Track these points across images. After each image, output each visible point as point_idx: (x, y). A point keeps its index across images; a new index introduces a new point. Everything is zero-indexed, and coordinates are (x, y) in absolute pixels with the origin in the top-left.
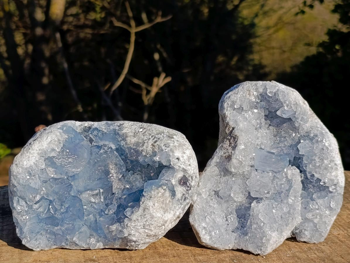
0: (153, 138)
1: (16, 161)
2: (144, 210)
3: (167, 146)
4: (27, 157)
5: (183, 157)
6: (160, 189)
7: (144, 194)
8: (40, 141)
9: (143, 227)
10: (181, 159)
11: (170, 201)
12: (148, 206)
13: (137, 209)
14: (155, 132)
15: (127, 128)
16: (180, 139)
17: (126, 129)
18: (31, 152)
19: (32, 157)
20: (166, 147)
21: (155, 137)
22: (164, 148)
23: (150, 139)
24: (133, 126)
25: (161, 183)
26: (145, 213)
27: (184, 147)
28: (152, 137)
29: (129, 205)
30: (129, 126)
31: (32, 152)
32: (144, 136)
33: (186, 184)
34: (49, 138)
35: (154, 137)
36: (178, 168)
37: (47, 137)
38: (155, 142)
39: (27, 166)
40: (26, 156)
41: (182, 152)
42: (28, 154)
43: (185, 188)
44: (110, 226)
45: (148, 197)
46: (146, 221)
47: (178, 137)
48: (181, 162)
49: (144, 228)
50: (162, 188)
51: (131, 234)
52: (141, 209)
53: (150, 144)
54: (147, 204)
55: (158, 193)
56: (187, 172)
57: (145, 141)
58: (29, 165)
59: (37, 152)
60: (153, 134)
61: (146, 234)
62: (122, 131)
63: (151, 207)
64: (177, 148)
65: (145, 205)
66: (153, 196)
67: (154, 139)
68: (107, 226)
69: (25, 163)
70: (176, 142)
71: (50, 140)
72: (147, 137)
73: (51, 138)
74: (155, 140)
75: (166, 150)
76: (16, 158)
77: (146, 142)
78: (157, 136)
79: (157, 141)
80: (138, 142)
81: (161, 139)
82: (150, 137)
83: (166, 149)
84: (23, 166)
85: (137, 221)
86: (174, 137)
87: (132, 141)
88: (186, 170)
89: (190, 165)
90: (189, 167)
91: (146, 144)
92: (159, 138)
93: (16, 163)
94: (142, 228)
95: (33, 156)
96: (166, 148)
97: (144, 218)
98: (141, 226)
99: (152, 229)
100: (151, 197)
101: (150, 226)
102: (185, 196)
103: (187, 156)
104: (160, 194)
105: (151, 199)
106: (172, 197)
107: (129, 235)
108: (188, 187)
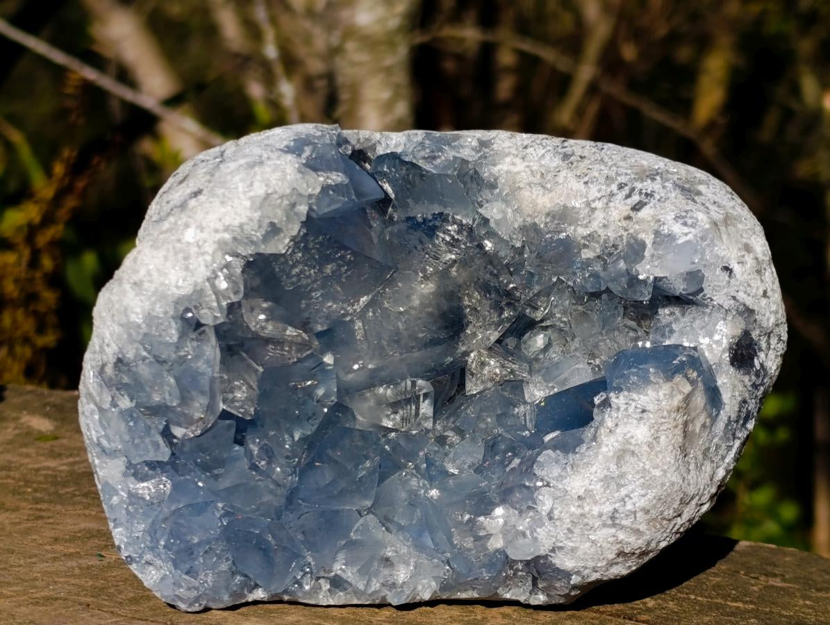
0: (626, 190)
3: (687, 221)
5: (741, 263)
6: (679, 379)
8: (224, 195)
9: (610, 522)
10: (737, 269)
11: (704, 426)
12: (633, 443)
14: (628, 172)
15: (512, 157)
17: (508, 160)
20: (684, 224)
21: (634, 189)
22: (676, 228)
23: (612, 195)
24: (530, 150)
25: (679, 359)
26: (624, 469)
27: (741, 227)
28: (621, 187)
29: (548, 438)
30: (516, 150)
32: (586, 183)
33: (752, 364)
35: (627, 188)
38: (637, 208)
41: (739, 246)
43: (747, 377)
44: (480, 519)
45: (631, 410)
46: (623, 500)
47: (713, 190)
48: (737, 283)
49: (614, 525)
50: (686, 376)
51: (561, 548)
53: (617, 215)
55: (673, 395)
56: (758, 317)
57: (594, 205)
60: (622, 179)
61: (618, 546)
62: (494, 165)
63: (646, 447)
64: (722, 229)
65: (620, 440)
67: (628, 196)
70: (712, 208)
72: (600, 190)
74: (636, 198)
75: (689, 238)
77: (600, 205)
78: (638, 185)
79: (646, 204)
80: (564, 206)
81: (657, 197)
82: (614, 187)
83: (686, 235)
86: (702, 189)
87: (540, 202)
88: (751, 312)
89: (765, 293)
90: (764, 302)
91: (599, 215)
92: (649, 192)
94: (604, 525)
96: (685, 228)
97: (619, 486)
98: (604, 518)
99: (643, 527)
100: (644, 411)
101: (635, 518)
102: (747, 409)
103: (757, 259)
104: (677, 400)
105: (645, 415)
106: (714, 410)
107: (553, 550)
108: (757, 374)
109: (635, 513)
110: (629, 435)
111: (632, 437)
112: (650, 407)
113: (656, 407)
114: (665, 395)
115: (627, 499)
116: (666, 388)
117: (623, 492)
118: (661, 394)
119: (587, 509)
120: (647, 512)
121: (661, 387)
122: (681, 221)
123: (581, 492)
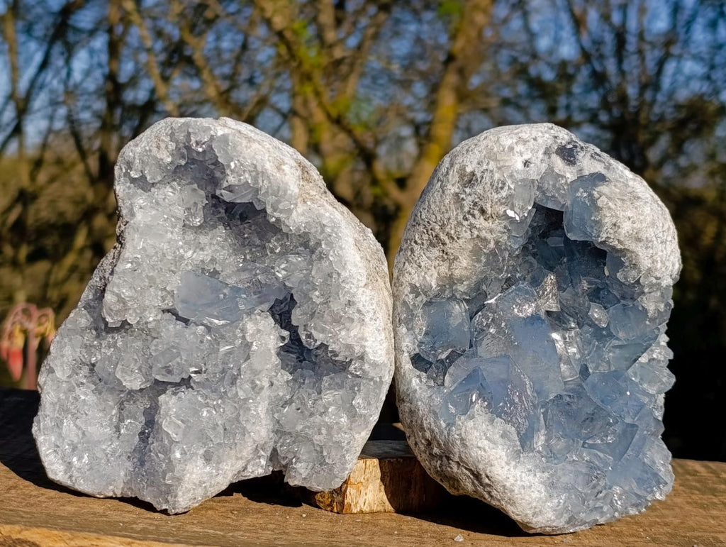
0: (469, 217)
1: (526, 515)
2: (639, 240)
3: (500, 185)
4: (523, 491)
5: (521, 154)
6: (599, 204)
7: (603, 239)
10: (526, 157)
12: (631, 232)
13: (629, 255)
14: (455, 213)
15: (426, 276)
16: (474, 158)
17: (428, 279)
18: (513, 482)
19: (522, 481)
20: (502, 188)
21: (469, 212)
22: (504, 193)
23: (471, 225)
24: (422, 264)
25: (587, 202)
26: (644, 238)
27: (495, 149)
28: (466, 219)
30: (421, 272)
31: (511, 480)
32: (458, 238)
33: (571, 149)
34: (479, 445)
35: (467, 216)
36: (544, 164)
37: (478, 447)
38: (483, 211)
39: (543, 490)
40: (520, 494)
41: (511, 154)
42: (516, 489)
43: (579, 153)
44: (649, 315)
45: (612, 231)
47: (469, 163)
48: (534, 158)
50: (598, 199)
52: (632, 246)
53: (485, 224)
54: (627, 234)
55: (610, 208)
56: (549, 145)
57: (475, 236)
58: (541, 486)
59: (512, 469)
60: (460, 218)
62: (431, 287)
63: (635, 225)
64: (502, 163)
65: (628, 239)
66: (614, 221)
67: (473, 216)
68: (647, 322)
69: (535, 495)
70: (485, 167)
71: (486, 442)
72: (466, 231)
73: (481, 439)
74: (476, 212)
75: (512, 187)
76: (517, 515)
77: (476, 233)
78: (466, 209)
79: (481, 207)
80: (471, 252)
82: (465, 223)
83: (509, 188)
84: (541, 498)
85: (654, 258)
86: (469, 170)
87: (465, 265)
89: (535, 139)
90: (540, 141)
91: (483, 234)
93: (530, 516)
95: (521, 478)
96: (506, 188)
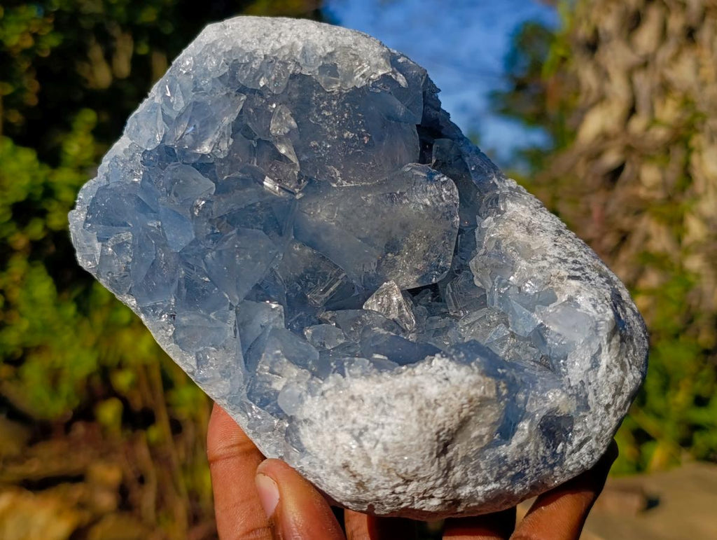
6: (490, 380)
9: (356, 434)
11: (481, 438)
23: (565, 261)
32: (556, 245)
33: (555, 445)
38: (573, 278)
45: (440, 373)
46: (377, 424)
51: (311, 423)
61: (348, 459)
67: (575, 269)
74: (578, 274)
94: (351, 432)
97: (384, 412)
98: (355, 426)
99: (375, 460)
100: (447, 379)
101: (375, 446)
102: (525, 469)
103: (624, 379)
104: (476, 392)
105: (444, 382)
106: (498, 435)
107: (305, 421)
108: (554, 454)
109: (377, 442)
110: (422, 385)
111: (422, 388)
112: (453, 380)
113: (457, 384)
114: (470, 381)
115: (380, 427)
116: (475, 377)
117: (383, 420)
118: (468, 379)
119: (350, 408)
120: (386, 450)
121: (473, 373)
122: (593, 302)
123: (356, 394)
